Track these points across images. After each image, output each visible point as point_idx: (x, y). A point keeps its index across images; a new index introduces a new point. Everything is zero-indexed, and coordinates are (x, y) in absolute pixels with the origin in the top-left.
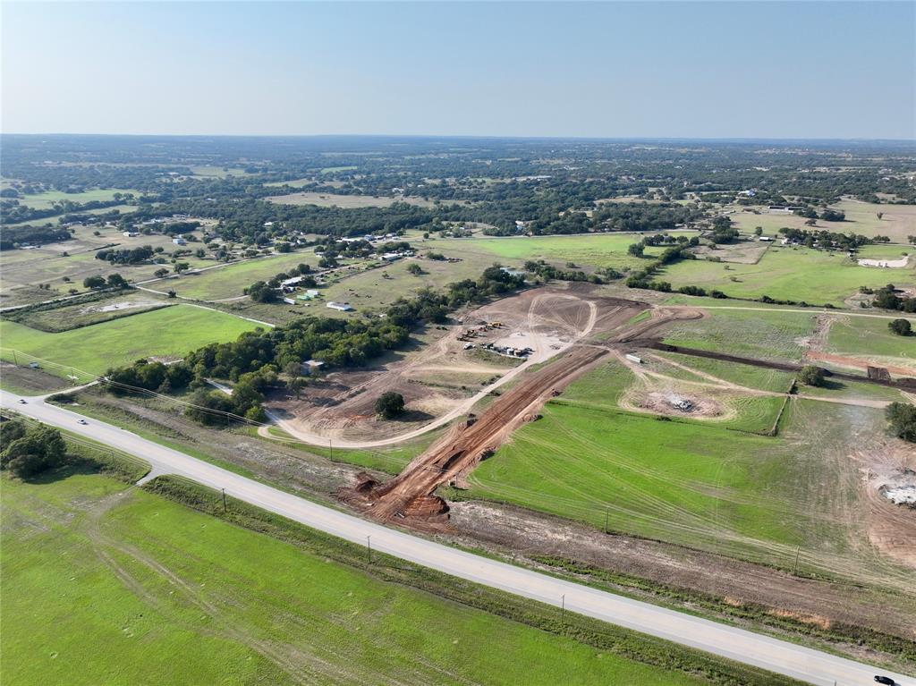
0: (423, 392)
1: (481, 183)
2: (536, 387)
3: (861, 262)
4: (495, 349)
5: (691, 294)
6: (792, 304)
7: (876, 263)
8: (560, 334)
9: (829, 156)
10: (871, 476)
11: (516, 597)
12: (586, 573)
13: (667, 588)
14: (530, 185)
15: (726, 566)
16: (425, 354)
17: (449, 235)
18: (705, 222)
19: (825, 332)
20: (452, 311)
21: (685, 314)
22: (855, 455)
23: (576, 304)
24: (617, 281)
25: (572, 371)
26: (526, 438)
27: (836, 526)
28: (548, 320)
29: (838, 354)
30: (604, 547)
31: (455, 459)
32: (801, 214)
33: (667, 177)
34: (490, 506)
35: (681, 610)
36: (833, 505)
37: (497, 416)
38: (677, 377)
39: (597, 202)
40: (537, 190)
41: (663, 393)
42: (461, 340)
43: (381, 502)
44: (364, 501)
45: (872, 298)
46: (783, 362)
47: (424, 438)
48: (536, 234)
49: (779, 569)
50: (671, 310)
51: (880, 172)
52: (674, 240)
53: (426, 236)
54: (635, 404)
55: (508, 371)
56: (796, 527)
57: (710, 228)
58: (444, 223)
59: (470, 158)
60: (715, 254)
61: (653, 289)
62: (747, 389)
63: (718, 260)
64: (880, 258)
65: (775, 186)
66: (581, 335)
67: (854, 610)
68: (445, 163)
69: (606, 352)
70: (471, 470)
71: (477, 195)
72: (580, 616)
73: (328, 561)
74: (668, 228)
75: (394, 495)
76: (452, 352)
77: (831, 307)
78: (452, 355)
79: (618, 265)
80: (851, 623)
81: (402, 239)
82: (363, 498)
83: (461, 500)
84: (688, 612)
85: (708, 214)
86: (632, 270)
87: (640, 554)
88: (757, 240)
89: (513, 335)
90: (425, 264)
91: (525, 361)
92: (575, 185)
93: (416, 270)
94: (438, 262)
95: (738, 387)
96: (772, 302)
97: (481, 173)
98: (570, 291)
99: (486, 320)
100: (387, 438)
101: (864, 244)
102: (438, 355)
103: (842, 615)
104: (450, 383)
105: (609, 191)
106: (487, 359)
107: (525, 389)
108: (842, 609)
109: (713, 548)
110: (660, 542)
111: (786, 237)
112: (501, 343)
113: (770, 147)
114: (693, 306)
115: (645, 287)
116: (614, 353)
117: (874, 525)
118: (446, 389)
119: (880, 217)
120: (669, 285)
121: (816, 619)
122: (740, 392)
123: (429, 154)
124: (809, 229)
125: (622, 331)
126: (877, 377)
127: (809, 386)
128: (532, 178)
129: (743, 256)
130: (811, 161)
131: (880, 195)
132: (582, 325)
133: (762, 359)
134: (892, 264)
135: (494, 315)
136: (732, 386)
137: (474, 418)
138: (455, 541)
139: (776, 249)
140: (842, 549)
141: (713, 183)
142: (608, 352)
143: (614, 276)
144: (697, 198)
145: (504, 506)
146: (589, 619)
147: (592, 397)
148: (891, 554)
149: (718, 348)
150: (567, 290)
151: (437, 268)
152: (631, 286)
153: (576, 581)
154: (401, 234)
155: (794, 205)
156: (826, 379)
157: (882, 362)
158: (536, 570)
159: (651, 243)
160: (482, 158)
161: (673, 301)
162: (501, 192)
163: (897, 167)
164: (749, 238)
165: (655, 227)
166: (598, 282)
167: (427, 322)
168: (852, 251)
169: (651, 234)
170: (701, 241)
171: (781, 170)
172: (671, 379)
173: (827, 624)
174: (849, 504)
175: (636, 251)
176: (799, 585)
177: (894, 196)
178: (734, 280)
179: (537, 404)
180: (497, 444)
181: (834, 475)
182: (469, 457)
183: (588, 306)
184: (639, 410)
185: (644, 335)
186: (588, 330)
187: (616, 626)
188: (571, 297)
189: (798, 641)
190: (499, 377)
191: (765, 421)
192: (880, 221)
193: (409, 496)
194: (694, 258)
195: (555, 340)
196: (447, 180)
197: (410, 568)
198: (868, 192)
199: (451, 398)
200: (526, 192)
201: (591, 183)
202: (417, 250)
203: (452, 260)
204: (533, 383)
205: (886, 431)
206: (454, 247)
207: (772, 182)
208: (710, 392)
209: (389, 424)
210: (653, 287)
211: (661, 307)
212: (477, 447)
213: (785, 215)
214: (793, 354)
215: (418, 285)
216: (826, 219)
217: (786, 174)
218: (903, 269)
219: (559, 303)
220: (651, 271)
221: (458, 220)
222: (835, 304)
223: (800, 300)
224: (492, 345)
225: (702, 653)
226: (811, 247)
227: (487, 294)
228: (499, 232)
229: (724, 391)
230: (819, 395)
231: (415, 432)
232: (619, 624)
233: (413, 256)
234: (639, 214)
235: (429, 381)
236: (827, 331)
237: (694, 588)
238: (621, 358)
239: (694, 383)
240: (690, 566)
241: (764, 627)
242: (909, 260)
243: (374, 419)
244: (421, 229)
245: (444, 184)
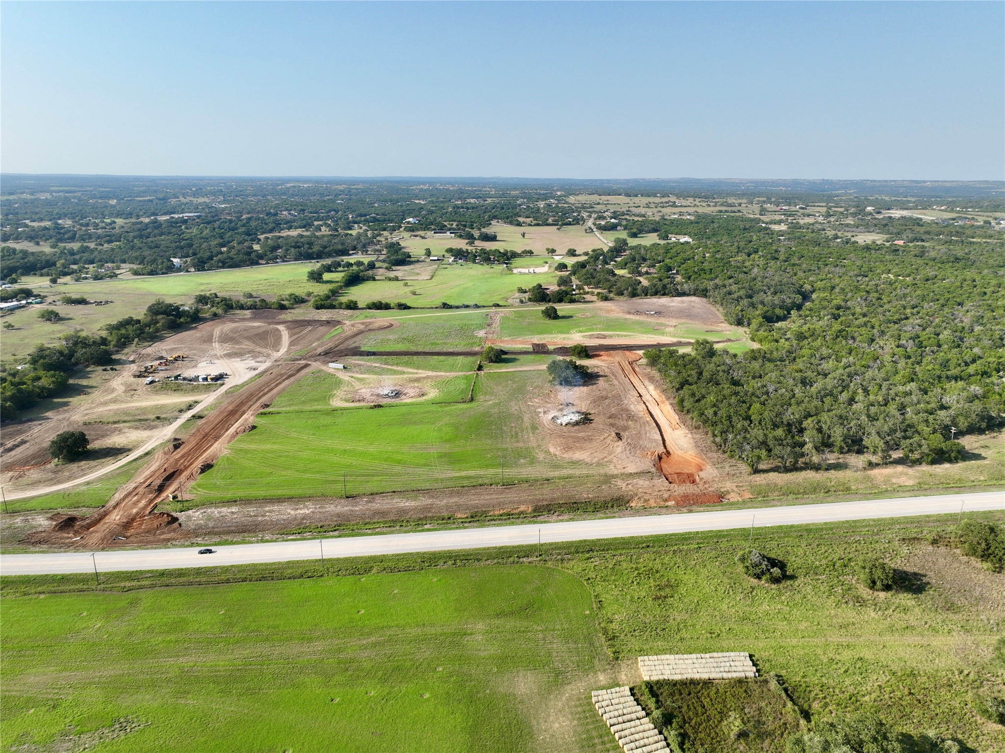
0: (107, 430)
1: (111, 224)
2: (242, 404)
3: (515, 271)
4: (184, 379)
5: (378, 309)
6: (467, 307)
7: (526, 271)
8: (254, 357)
9: (476, 191)
10: (545, 412)
11: (274, 564)
12: (335, 530)
13: (408, 521)
14: (177, 223)
15: (451, 495)
16: (96, 396)
17: (86, 278)
18: (378, 247)
19: (496, 325)
20: (117, 352)
21: (377, 325)
22: (532, 402)
23: (264, 329)
24: (303, 305)
25: (277, 385)
26: (244, 446)
27: (526, 449)
28: (237, 347)
29: (509, 338)
30: (346, 508)
31: (170, 477)
32: (461, 237)
33: (330, 211)
34: (223, 506)
35: (423, 531)
36: (522, 436)
37: (206, 435)
38: (380, 374)
39: (262, 237)
40: (186, 228)
41: (371, 388)
42: (139, 376)
43: (91, 533)
44: (69, 538)
45: (527, 295)
46: (468, 350)
47: (124, 469)
48: (199, 270)
49: (491, 485)
50: (363, 323)
51: (518, 202)
52: (351, 265)
53: (54, 281)
54: (347, 401)
55: (206, 396)
56: (499, 456)
57: (383, 253)
58: (75, 267)
59: (83, 197)
60: (392, 274)
61: (341, 308)
62: (442, 374)
63: (396, 279)
64: (528, 267)
65: (434, 215)
66: (277, 355)
67: (546, 495)
68: (48, 203)
69: (307, 366)
70: (193, 483)
71: (109, 236)
72: (338, 560)
73: (42, 596)
74: (343, 255)
75: (105, 523)
76: (131, 390)
77: (498, 305)
78: (133, 392)
79: (300, 292)
80: (545, 503)
81: (17, 286)
82: (66, 535)
83: (189, 509)
84: (429, 530)
85: (379, 241)
86: (315, 294)
87: (380, 504)
88: (428, 260)
89: (200, 365)
90: (63, 310)
91: (223, 384)
92: (231, 221)
93: (52, 317)
94: (80, 306)
95: (435, 374)
96: (450, 307)
97: (107, 213)
98: (254, 318)
99: (164, 354)
100: (76, 478)
101: (515, 257)
102: (114, 395)
103: (539, 500)
104: (139, 417)
105: (271, 226)
106: (177, 389)
107: (230, 408)
108: (538, 497)
109: (440, 485)
110: (394, 492)
111: (452, 256)
112: (189, 373)
113: (424, 183)
114: (382, 318)
115: (332, 307)
116: (316, 365)
117: (552, 442)
118: (136, 423)
119: (524, 236)
120: (355, 303)
121: (522, 508)
122: (437, 377)
123: (22, 193)
124: (470, 248)
125: (319, 346)
126: (540, 350)
127: (491, 364)
128: (176, 216)
129: (418, 274)
130: (461, 194)
131: (521, 219)
132: (276, 345)
133: (451, 350)
134: (537, 270)
135: (172, 350)
136: (430, 373)
137: (180, 442)
138: (194, 541)
139: (445, 266)
140: (533, 462)
141: (377, 214)
142: (309, 365)
143: (299, 301)
144: (364, 228)
145: (238, 503)
146: (346, 560)
147: (304, 402)
148: (564, 456)
149: (412, 348)
150: (251, 318)
151: (82, 312)
152: (318, 307)
153: (328, 537)
154: (14, 281)
155: (454, 229)
156: (503, 356)
157: (541, 339)
158: (287, 541)
159: (329, 269)
160: (101, 198)
161: (363, 316)
162: (142, 232)
163: (529, 198)
164: (421, 260)
165: (329, 255)
166: (282, 307)
167: (87, 366)
168: (507, 264)
169: (328, 261)
170: (377, 265)
171: (437, 202)
172: (375, 377)
173: (530, 509)
174: (533, 433)
175: (316, 277)
176: (507, 491)
177: (532, 219)
178: (414, 294)
179: (248, 417)
180: (214, 457)
181: (520, 418)
182: (186, 473)
183: (278, 330)
184: (352, 405)
185: (342, 347)
186: (283, 350)
187: (371, 557)
188: (256, 324)
189: (513, 524)
190: (196, 402)
191: (462, 392)
192: (524, 240)
193: (124, 520)
194: (374, 279)
195: (252, 363)
196: (60, 222)
197: (151, 575)
198: (512, 217)
199: (145, 429)
200: (173, 230)
201: (249, 219)
202: (46, 297)
203: (99, 303)
204: (238, 401)
205: (550, 381)
206: (97, 290)
207: (432, 212)
208: (412, 381)
209: (74, 467)
210: (340, 306)
211: (352, 322)
212: (191, 464)
213: (448, 239)
214: (474, 343)
215: (60, 332)
216: (483, 240)
217: (442, 205)
218: (546, 273)
219: (245, 330)
220: (334, 293)
221: (92, 262)
222: (500, 303)
223: (472, 303)
224: (179, 375)
225: (445, 552)
226: (474, 262)
227: (157, 331)
228: (152, 271)
229: (424, 378)
230: (500, 368)
231: (110, 466)
232: (373, 554)
233: (41, 303)
234: (311, 244)
235: (111, 420)
236: (498, 323)
237: (430, 515)
238: (324, 368)
239: (397, 376)
240: (424, 501)
241: (488, 523)
242: (550, 267)
243: (51, 466)
244: (42, 275)
245: (58, 227)
